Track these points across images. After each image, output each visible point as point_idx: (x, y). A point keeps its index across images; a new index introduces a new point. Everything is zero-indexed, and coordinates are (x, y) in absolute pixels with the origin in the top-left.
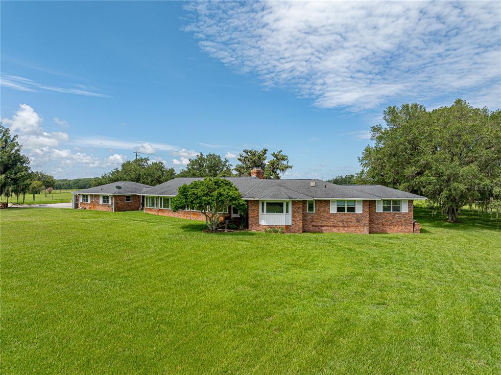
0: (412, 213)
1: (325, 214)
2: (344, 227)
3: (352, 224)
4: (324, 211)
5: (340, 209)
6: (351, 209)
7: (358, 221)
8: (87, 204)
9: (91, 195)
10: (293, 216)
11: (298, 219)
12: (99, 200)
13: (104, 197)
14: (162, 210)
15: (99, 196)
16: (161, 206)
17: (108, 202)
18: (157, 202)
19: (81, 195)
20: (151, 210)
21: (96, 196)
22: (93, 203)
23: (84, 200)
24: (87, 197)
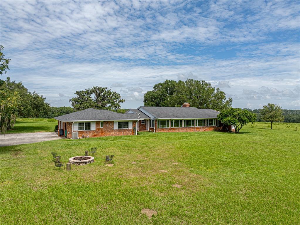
8: (90, 132)
9: (97, 122)
12: (113, 126)
13: (120, 123)
14: (173, 128)
15: (112, 122)
16: (172, 126)
17: (127, 127)
18: (168, 123)
19: (76, 123)
20: (163, 130)
21: (106, 122)
22: (100, 130)
23: (80, 128)
24: (88, 124)
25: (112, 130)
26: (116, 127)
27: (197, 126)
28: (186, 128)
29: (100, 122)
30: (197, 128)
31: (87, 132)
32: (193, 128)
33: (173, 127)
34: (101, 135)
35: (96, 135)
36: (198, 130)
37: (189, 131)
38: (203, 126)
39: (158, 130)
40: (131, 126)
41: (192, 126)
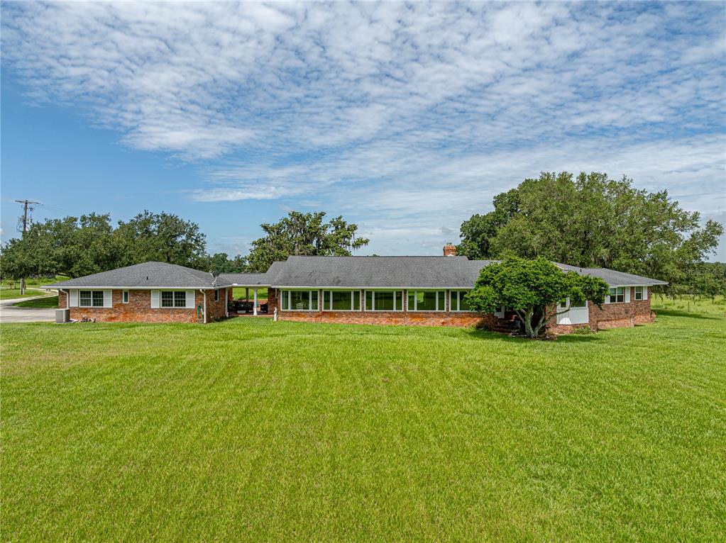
2: (616, 320)
3: (621, 316)
5: (612, 299)
6: (621, 299)
7: (627, 313)
9: (115, 292)
10: (590, 310)
12: (149, 300)
13: (166, 295)
14: (331, 313)
15: (147, 292)
16: (327, 307)
17: (185, 306)
18: (315, 299)
19: (74, 290)
20: (298, 314)
21: (135, 292)
22: (122, 308)
23: (83, 302)
24: (98, 295)
25: (147, 309)
26: (156, 302)
27: (415, 310)
28: (376, 315)
29: (122, 290)
30: (413, 316)
31: (95, 311)
32: (399, 315)
33: (331, 310)
34: (124, 319)
35: (114, 318)
36: (419, 320)
37: (384, 323)
38: (437, 310)
39: (284, 314)
40: (191, 303)
41: (395, 310)
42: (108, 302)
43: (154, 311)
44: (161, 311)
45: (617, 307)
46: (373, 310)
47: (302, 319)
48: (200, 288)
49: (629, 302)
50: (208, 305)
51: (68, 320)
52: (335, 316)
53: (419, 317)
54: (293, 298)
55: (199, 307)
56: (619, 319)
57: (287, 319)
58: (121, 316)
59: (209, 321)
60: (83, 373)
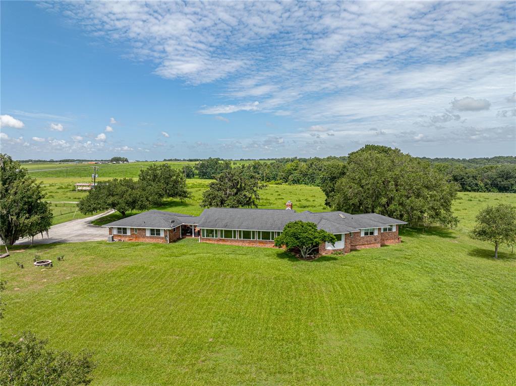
0: (398, 231)
1: (358, 238)
2: (368, 244)
3: (372, 242)
4: (357, 236)
5: (366, 234)
6: (372, 233)
7: (375, 241)
10: (345, 242)
11: (348, 243)
12: (145, 232)
13: (152, 230)
14: (224, 240)
15: (145, 230)
16: (222, 237)
17: (160, 235)
18: (216, 233)
19: (115, 228)
20: (209, 240)
21: (139, 229)
22: (134, 235)
23: (119, 232)
24: (125, 229)
25: (144, 237)
26: (148, 234)
27: (261, 240)
28: (243, 241)
29: (134, 229)
30: (260, 242)
31: (123, 236)
32: (254, 242)
33: (223, 238)
34: (135, 240)
35: (131, 240)
36: (263, 244)
37: (247, 245)
38: (271, 240)
39: (203, 239)
40: (162, 235)
41: (252, 239)
42: (129, 233)
43: (148, 237)
44: (151, 237)
45: (369, 237)
46: (242, 239)
47: (211, 242)
48: (166, 229)
49: (377, 235)
50: (169, 235)
51: (113, 240)
52: (225, 241)
53: (263, 243)
54: (207, 232)
55: (166, 236)
56: (370, 244)
57: (205, 242)
58: (134, 239)
59: (170, 242)
60: (114, 275)
